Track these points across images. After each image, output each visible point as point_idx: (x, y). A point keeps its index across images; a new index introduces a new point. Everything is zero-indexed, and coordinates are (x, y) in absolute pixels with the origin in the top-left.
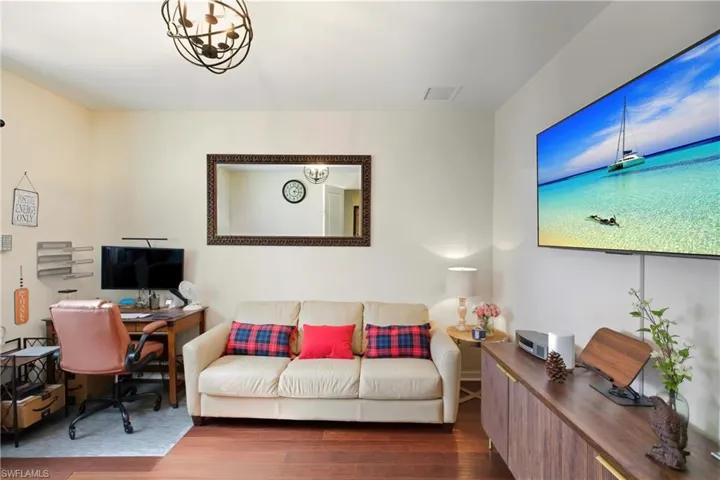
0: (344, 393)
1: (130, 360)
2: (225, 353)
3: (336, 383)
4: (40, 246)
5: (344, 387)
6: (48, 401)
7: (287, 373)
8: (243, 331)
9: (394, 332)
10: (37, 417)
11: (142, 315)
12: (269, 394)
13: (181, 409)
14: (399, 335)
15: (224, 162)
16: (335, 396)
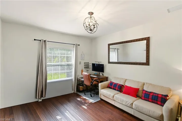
0: (129, 105)
1: (91, 84)
2: (108, 87)
3: (127, 102)
4: (85, 63)
5: (129, 104)
6: (84, 88)
7: (116, 95)
8: (111, 83)
9: (151, 94)
10: (82, 90)
11: (96, 76)
12: (112, 99)
13: (98, 96)
14: (153, 96)
15: (111, 45)
16: (126, 105)
